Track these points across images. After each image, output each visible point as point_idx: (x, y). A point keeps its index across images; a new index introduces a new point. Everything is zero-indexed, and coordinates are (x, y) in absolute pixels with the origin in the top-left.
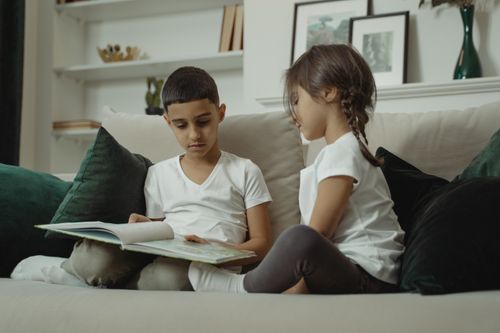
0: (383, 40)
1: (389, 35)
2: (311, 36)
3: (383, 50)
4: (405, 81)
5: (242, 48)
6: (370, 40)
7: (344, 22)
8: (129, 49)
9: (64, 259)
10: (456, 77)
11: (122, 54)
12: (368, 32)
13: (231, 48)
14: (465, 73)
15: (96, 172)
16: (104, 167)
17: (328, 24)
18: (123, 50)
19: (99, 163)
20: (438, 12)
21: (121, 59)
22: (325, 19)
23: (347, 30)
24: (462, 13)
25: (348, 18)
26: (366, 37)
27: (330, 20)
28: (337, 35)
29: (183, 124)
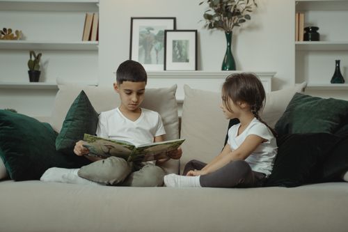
0: (184, 44)
1: (187, 42)
2: (141, 38)
3: (184, 50)
4: (196, 69)
5: (97, 39)
6: (177, 44)
7: (160, 31)
8: (17, 32)
9: (79, 169)
10: (223, 69)
11: (13, 35)
12: (175, 39)
13: (90, 39)
14: (228, 67)
17: (151, 31)
18: (14, 32)
20: (211, 32)
21: (12, 38)
22: (150, 29)
23: (163, 36)
24: (227, 35)
25: (163, 30)
26: (174, 42)
27: (152, 29)
28: (156, 38)
29: (130, 93)
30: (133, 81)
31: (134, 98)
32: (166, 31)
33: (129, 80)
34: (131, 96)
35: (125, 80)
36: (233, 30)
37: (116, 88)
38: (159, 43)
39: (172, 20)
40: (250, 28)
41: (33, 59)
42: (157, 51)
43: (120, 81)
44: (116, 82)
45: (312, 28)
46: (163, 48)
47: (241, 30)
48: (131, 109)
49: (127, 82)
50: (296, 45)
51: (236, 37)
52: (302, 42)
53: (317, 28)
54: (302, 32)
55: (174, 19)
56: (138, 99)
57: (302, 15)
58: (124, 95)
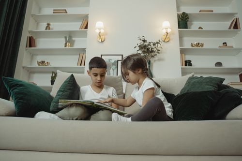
5: (84, 65)
7: (115, 61)
8: (47, 63)
13: (81, 65)
15: (69, 89)
16: (72, 88)
19: (70, 86)
21: (45, 65)
23: (117, 63)
27: (111, 60)
28: (113, 64)
29: (96, 75)
30: (98, 68)
31: (99, 78)
32: (118, 61)
33: (95, 67)
34: (97, 77)
35: (93, 67)
36: (151, 60)
37: (89, 73)
38: (114, 66)
39: (121, 56)
40: (159, 60)
41: (54, 75)
42: (113, 70)
43: (91, 68)
44: (88, 70)
45: (189, 61)
46: (116, 69)
47: (155, 61)
48: (97, 85)
49: (94, 69)
50: (182, 68)
51: (152, 64)
52: (184, 67)
53: (190, 61)
54: (184, 63)
55: (122, 55)
56: (101, 79)
57: (183, 55)
58: (93, 76)
